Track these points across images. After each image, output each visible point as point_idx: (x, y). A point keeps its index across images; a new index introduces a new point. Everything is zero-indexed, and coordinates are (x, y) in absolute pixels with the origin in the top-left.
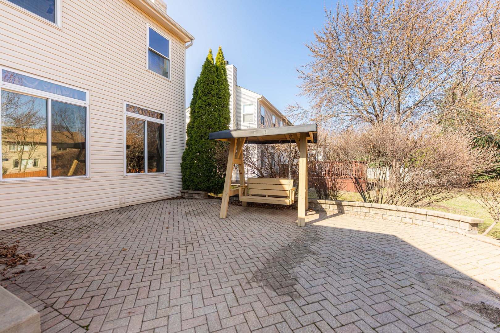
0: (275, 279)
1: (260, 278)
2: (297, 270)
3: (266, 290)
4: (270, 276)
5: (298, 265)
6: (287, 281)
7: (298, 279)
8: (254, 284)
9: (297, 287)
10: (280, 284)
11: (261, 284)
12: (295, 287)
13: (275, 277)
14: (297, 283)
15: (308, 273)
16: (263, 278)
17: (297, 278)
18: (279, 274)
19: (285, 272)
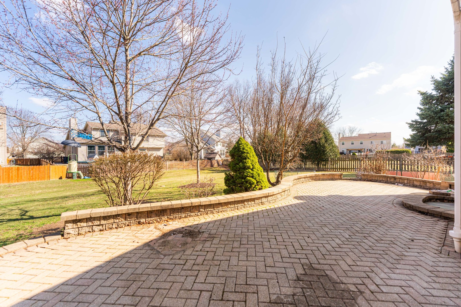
0: (324, 287)
1: (345, 294)
2: (289, 291)
3: (337, 278)
4: (330, 292)
5: (282, 297)
6: (310, 280)
7: (295, 278)
8: (353, 288)
9: (300, 271)
10: (319, 279)
11: (343, 286)
12: (303, 272)
13: (324, 290)
14: (298, 275)
15: (278, 282)
16: (342, 293)
17: (295, 280)
18: (317, 292)
19: (307, 292)
